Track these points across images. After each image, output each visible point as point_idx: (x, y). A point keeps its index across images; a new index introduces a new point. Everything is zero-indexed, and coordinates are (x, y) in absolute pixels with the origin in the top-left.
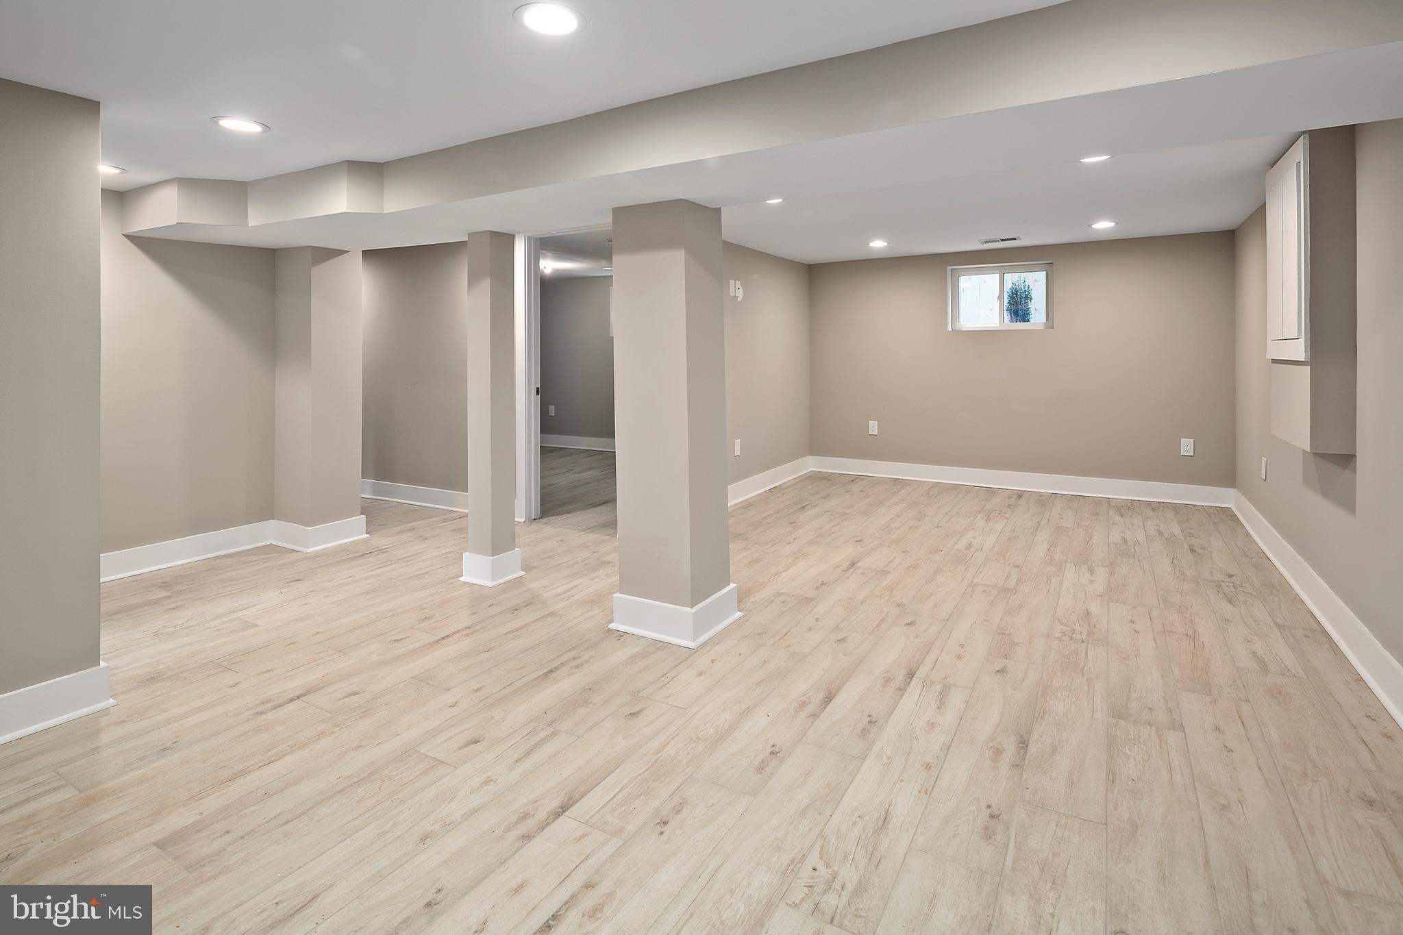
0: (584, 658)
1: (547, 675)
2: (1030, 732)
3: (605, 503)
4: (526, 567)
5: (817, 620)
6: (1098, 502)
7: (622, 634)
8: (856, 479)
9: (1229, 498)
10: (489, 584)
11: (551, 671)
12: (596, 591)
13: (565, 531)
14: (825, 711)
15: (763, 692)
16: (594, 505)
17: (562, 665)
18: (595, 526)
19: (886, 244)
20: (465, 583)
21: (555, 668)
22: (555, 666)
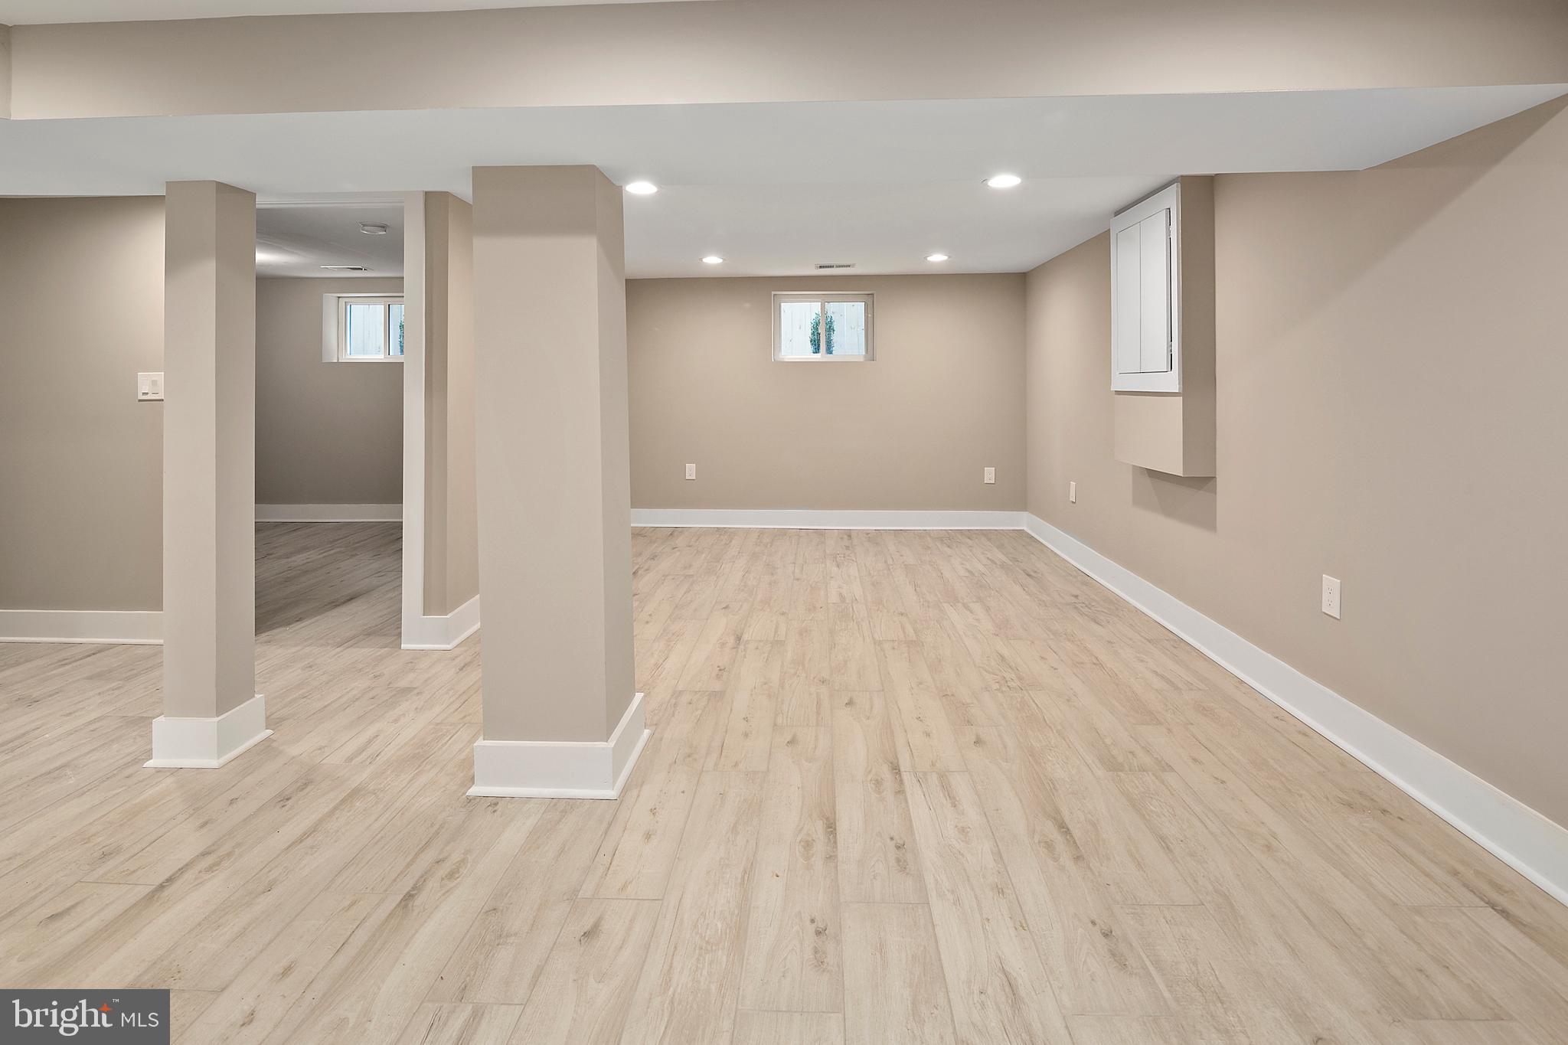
0: (456, 857)
1: (406, 906)
2: (1058, 811)
3: (352, 599)
4: (272, 722)
5: (746, 719)
6: (922, 535)
7: (495, 801)
8: (674, 532)
9: (1023, 521)
10: (214, 763)
11: (409, 896)
12: (413, 738)
13: (307, 650)
14: (838, 845)
15: (747, 841)
16: (335, 604)
17: (424, 878)
18: (353, 638)
19: (721, 261)
20: (159, 771)
21: (413, 888)
22: (411, 885)
